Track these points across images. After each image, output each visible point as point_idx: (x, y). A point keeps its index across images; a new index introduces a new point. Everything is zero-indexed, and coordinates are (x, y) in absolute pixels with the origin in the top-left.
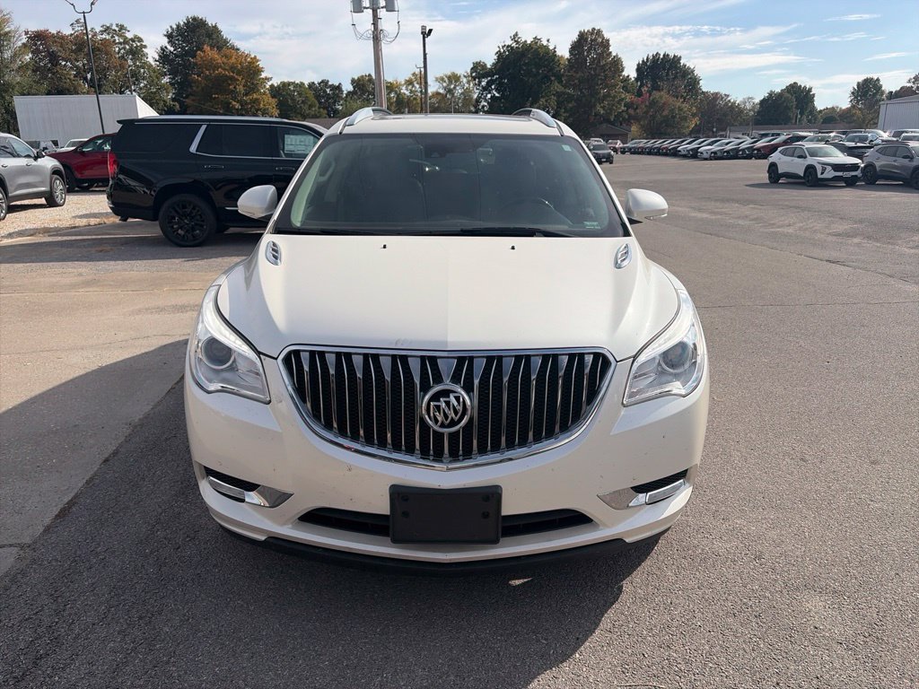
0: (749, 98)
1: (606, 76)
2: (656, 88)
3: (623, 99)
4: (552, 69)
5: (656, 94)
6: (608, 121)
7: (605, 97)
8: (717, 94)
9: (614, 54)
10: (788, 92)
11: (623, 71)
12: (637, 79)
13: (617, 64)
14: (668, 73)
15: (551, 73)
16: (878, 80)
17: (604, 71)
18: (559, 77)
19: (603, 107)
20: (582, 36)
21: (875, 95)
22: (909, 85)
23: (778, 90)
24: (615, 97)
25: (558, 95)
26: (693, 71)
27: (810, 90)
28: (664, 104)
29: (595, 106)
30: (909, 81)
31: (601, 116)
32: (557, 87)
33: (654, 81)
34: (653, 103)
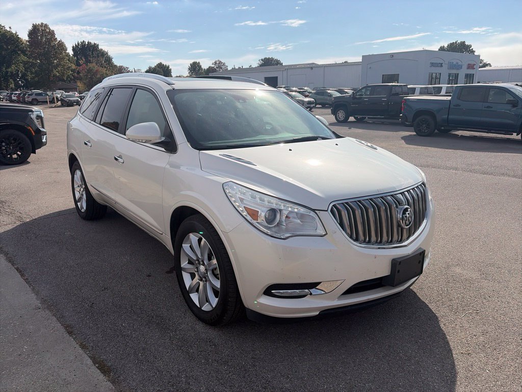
0: (138, 70)
1: (56, 52)
2: (88, 61)
3: (70, 67)
4: (17, 46)
5: (90, 65)
6: (63, 80)
7: (58, 65)
8: (122, 66)
9: (58, 39)
10: (159, 67)
11: (67, 50)
12: (74, 55)
13: (61, 46)
14: (92, 53)
15: (17, 49)
16: (199, 63)
17: (55, 50)
18: (24, 52)
19: (58, 72)
20: (35, 27)
21: (199, 70)
22: (213, 66)
23: (153, 66)
24: (64, 65)
25: (25, 63)
26: (107, 53)
27: (168, 67)
28: (97, 71)
29: (53, 71)
30: (213, 64)
31: (58, 77)
32: (23, 58)
33: (86, 57)
34: (90, 71)
